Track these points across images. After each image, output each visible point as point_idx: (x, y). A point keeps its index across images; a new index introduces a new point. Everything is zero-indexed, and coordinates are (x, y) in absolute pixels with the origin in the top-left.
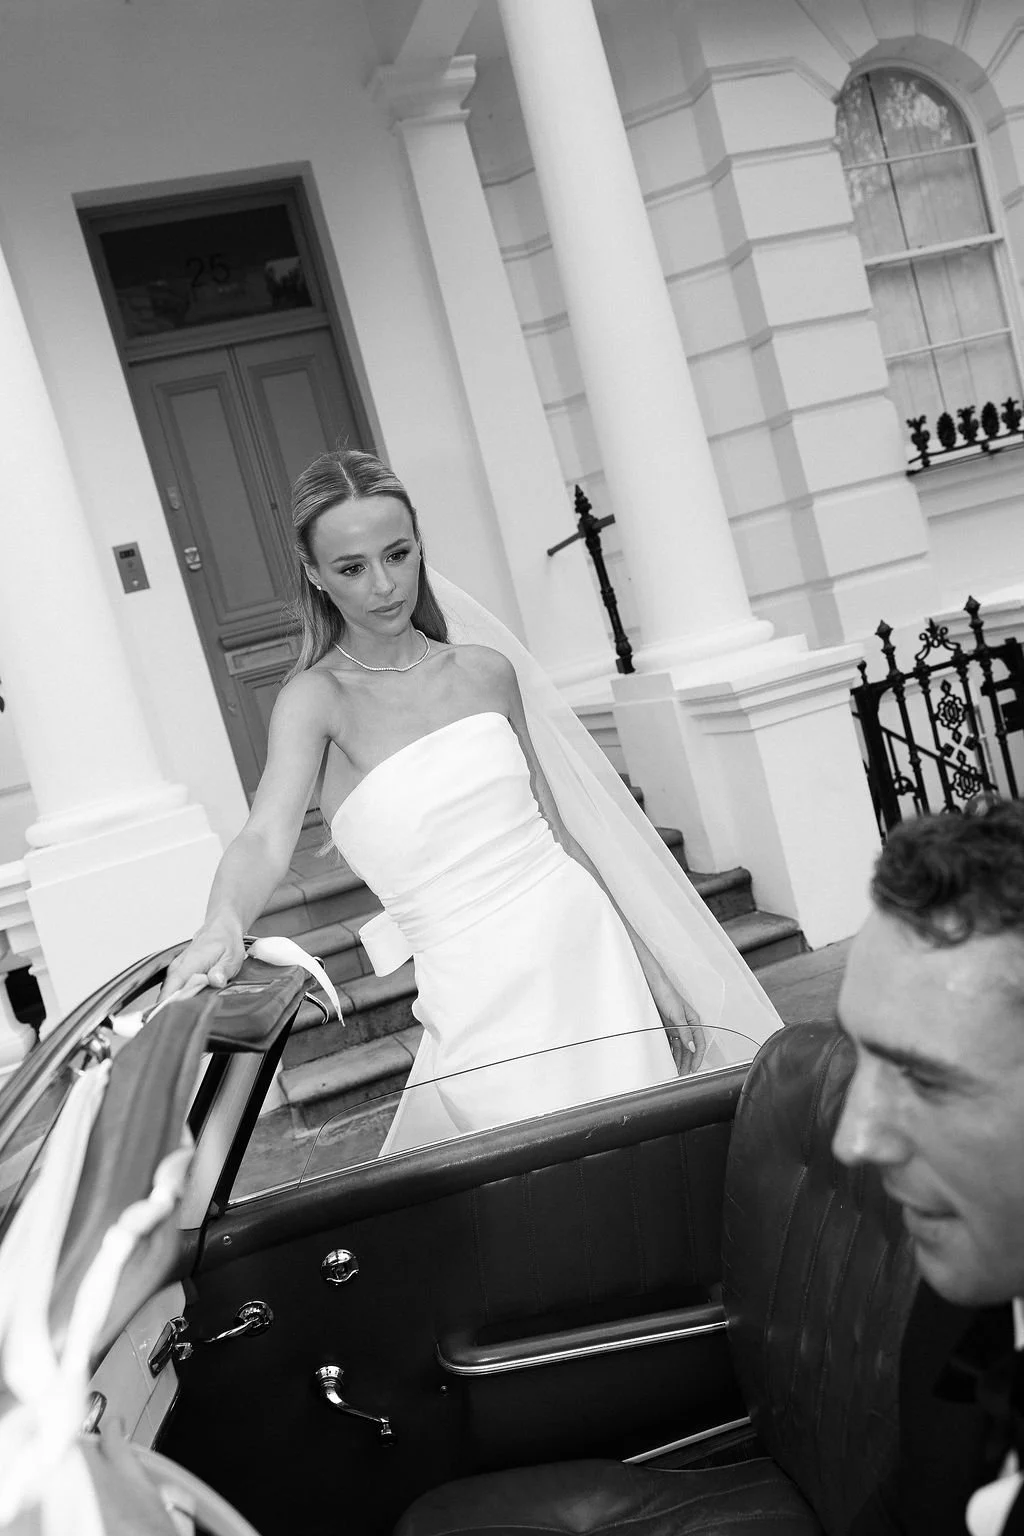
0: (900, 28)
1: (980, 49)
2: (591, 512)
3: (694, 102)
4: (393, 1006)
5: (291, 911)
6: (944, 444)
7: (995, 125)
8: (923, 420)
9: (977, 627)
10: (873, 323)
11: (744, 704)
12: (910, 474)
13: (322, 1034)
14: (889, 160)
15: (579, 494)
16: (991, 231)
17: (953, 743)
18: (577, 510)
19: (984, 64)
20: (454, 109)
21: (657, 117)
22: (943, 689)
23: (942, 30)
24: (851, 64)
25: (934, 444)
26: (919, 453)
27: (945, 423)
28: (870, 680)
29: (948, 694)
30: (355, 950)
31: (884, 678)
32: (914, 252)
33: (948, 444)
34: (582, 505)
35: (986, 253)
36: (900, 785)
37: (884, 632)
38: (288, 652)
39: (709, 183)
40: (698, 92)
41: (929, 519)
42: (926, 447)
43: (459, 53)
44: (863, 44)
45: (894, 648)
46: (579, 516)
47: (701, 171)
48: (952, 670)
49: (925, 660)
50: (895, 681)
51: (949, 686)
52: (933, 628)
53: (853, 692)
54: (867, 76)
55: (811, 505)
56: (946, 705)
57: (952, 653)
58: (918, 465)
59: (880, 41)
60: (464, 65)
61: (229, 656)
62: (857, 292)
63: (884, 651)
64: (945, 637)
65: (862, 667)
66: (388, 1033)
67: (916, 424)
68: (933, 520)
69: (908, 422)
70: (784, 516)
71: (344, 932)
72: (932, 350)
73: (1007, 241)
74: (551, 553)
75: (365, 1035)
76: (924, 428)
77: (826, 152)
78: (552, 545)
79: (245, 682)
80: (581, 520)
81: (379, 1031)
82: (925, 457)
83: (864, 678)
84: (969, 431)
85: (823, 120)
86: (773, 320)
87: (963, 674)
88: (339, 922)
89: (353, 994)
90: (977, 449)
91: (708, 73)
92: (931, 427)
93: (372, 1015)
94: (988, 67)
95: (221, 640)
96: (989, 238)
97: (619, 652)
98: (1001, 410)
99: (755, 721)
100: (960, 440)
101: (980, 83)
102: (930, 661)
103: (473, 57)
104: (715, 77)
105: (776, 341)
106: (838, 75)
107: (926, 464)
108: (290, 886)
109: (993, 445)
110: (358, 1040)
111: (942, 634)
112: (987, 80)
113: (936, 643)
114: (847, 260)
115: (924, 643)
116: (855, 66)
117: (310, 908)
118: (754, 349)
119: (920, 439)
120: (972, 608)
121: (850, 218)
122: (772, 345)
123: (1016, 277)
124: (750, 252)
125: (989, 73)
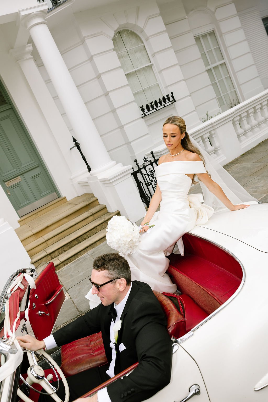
0: (123, 22)
1: (141, 24)
2: (77, 141)
3: (83, 43)
4: (55, 252)
5: (31, 237)
6: (148, 111)
7: (147, 40)
8: (143, 106)
9: (153, 156)
10: (129, 87)
11: (111, 181)
12: (142, 117)
13: (42, 260)
14: (127, 50)
15: (73, 138)
16: (151, 62)
17: (153, 179)
18: (74, 141)
19: (142, 28)
20: (29, 56)
21: (75, 47)
22: (149, 169)
23: (132, 21)
24: (114, 31)
25: (146, 111)
26: (143, 113)
27: (147, 106)
28: (135, 171)
29: (150, 170)
30: (45, 242)
31: (138, 170)
32: (136, 69)
33: (149, 110)
34: (75, 140)
35: (150, 67)
36: (149, 184)
37: (136, 161)
38: (19, 180)
39: (89, 61)
40: (83, 41)
41: (148, 125)
42: (144, 112)
43: (27, 44)
44: (116, 26)
45: (138, 164)
46: (74, 142)
47: (87, 59)
48: (150, 165)
49: (145, 165)
50: (140, 170)
51: (150, 169)
52: (145, 158)
53: (132, 174)
54: (119, 32)
55: (123, 127)
56: (150, 172)
57: (150, 162)
58: (143, 115)
59: (120, 25)
60: (29, 46)
61: (6, 183)
62: (125, 81)
63: (136, 165)
64: (148, 159)
65: (133, 168)
66: (55, 257)
67: (142, 107)
68: (149, 126)
69: (140, 107)
70: (119, 130)
71: (42, 239)
72: (143, 89)
73: (154, 64)
74: (71, 149)
75: (51, 259)
76: (143, 108)
77: (112, 52)
78: (71, 148)
79: (11, 188)
80: (75, 143)
81: (53, 257)
82: (144, 114)
83: (134, 170)
84: (152, 107)
85: (111, 45)
86: (108, 90)
87: (152, 165)
88: (41, 237)
89: (47, 251)
90: (155, 110)
91: (84, 37)
92: (145, 107)
93: (51, 255)
94: (143, 28)
95: (3, 180)
96: (151, 64)
97: (88, 169)
98: (158, 101)
99: (114, 184)
100: (151, 109)
101: (142, 31)
102: (146, 165)
103: (31, 44)
104: (86, 38)
105: (110, 94)
106: (112, 34)
107: (145, 115)
108: (30, 231)
109: (158, 109)
110: (50, 260)
111: (147, 159)
112: (144, 30)
113: (146, 161)
114: (121, 74)
115: (144, 161)
116: (115, 31)
117: (35, 235)
118: (106, 96)
119: (143, 110)
120: (152, 153)
121: (120, 65)
122: (109, 95)
123: (157, 72)
124: (101, 76)
125: (144, 29)
